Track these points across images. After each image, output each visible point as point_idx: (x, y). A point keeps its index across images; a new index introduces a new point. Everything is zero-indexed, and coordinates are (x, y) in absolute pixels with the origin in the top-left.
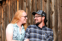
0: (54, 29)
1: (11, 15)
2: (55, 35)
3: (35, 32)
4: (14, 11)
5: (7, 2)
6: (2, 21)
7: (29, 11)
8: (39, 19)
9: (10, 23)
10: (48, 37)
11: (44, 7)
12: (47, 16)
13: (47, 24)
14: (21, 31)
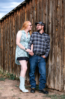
0: (50, 35)
1: (21, 23)
2: (51, 39)
3: (37, 37)
4: (23, 21)
5: (17, 13)
6: (14, 28)
7: (34, 21)
8: (40, 27)
9: (20, 30)
10: (46, 40)
11: (45, 19)
12: (46, 26)
13: (46, 31)
14: (28, 36)
